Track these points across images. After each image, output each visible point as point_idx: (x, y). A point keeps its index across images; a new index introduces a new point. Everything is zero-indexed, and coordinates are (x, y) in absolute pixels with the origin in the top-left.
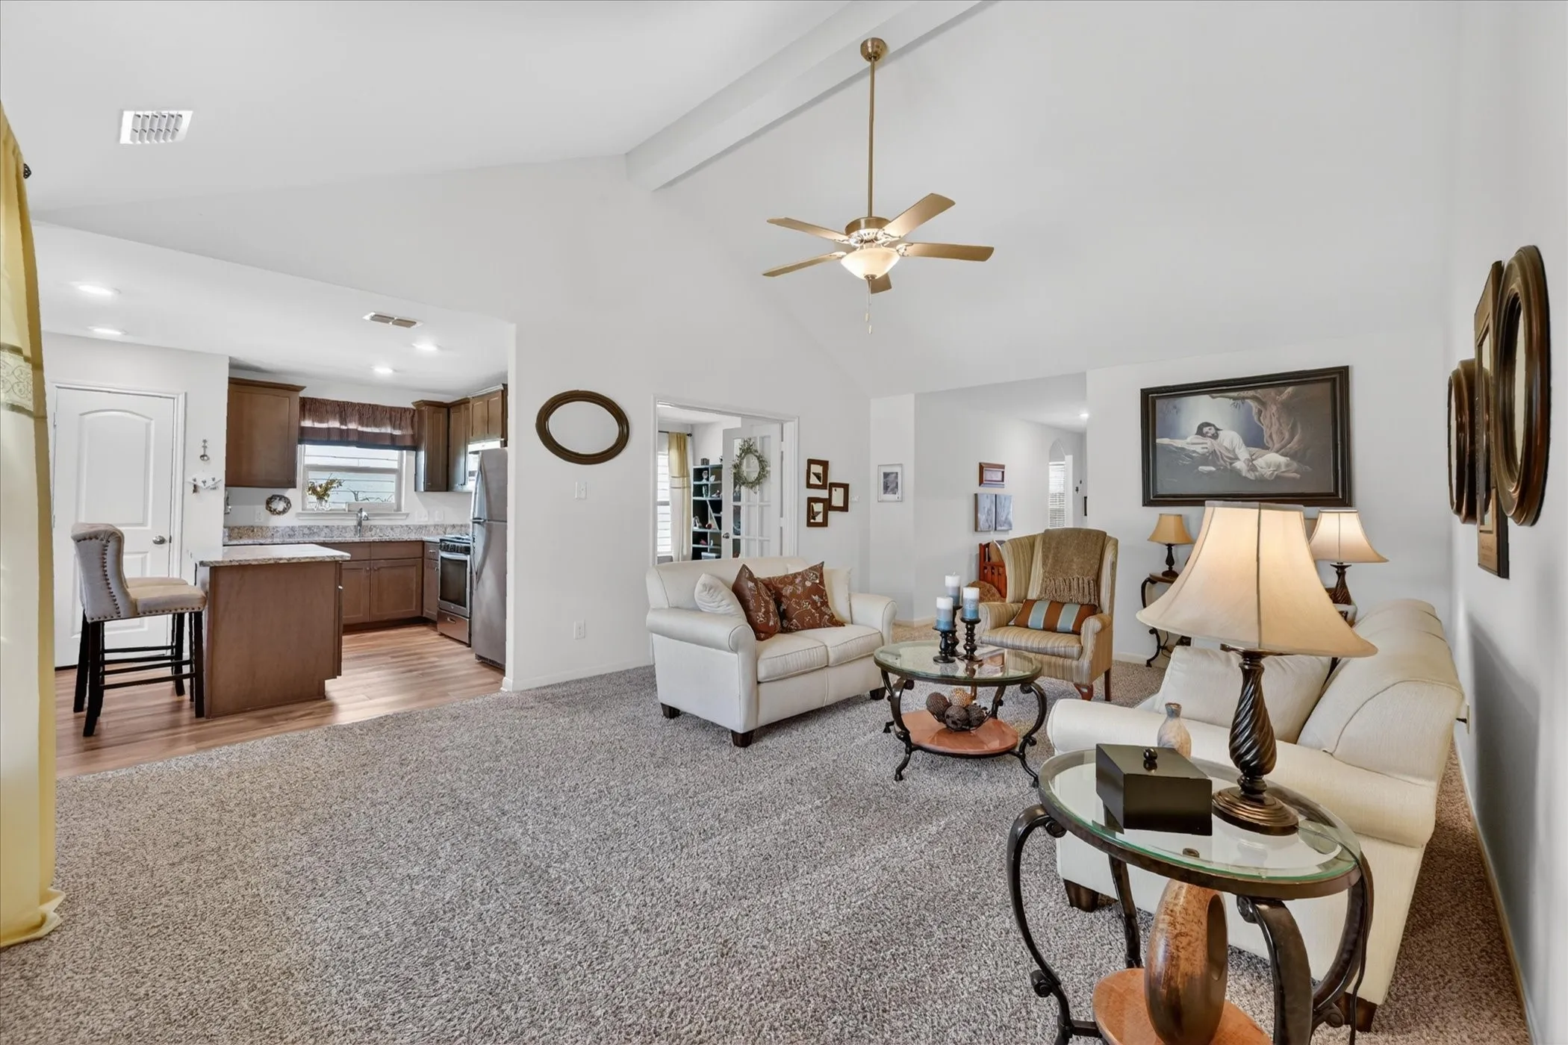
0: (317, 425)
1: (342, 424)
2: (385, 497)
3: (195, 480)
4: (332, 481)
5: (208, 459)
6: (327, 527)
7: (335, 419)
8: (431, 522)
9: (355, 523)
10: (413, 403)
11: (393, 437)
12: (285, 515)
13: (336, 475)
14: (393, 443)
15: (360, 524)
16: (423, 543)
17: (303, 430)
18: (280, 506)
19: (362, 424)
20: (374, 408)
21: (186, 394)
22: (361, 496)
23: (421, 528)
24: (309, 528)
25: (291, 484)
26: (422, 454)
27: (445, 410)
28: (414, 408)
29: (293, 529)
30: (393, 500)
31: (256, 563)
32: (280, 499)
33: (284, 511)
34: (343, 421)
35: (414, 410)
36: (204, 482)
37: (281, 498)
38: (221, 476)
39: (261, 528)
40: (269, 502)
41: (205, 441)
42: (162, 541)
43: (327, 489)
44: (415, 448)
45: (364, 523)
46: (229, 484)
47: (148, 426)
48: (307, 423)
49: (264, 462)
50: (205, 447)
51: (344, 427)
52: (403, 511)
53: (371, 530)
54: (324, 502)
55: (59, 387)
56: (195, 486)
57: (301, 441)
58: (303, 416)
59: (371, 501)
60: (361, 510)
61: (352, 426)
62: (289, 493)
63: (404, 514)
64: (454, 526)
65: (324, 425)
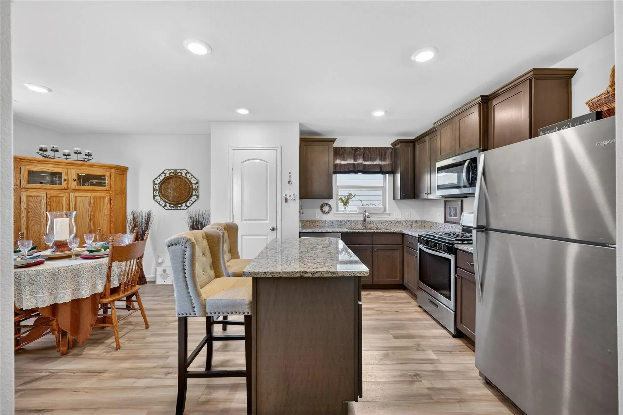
0: (343, 162)
1: (355, 161)
2: (376, 203)
3: (286, 195)
4: (351, 195)
5: (292, 183)
6: (349, 221)
7: (350, 158)
8: (403, 219)
9: (362, 219)
10: (391, 144)
11: (380, 166)
12: (329, 214)
13: (352, 192)
14: (381, 171)
15: (365, 220)
16: (403, 234)
17: (336, 165)
18: (326, 209)
19: (365, 160)
20: (370, 150)
21: (281, 146)
22: (365, 203)
23: (397, 223)
24: (341, 222)
25: (330, 197)
26: (398, 176)
27: (412, 144)
28: (392, 147)
29: (332, 222)
30: (381, 206)
31: (285, 276)
32: (327, 206)
33: (328, 212)
34: (355, 160)
35: (392, 148)
36: (290, 196)
37: (327, 204)
38: (297, 193)
39: (319, 221)
40: (322, 207)
41: (290, 173)
42: (273, 229)
43: (348, 199)
44: (393, 172)
45: (367, 219)
46: (301, 198)
47: (267, 166)
48: (338, 162)
49: (317, 186)
50: (290, 176)
51: (355, 163)
52: (387, 212)
53: (371, 223)
54: (347, 207)
55: (234, 150)
56: (286, 199)
57: (335, 172)
58: (335, 158)
59: (370, 206)
60: (365, 212)
61: (360, 161)
62: (330, 202)
63: (388, 214)
64: (417, 222)
65: (346, 162)
